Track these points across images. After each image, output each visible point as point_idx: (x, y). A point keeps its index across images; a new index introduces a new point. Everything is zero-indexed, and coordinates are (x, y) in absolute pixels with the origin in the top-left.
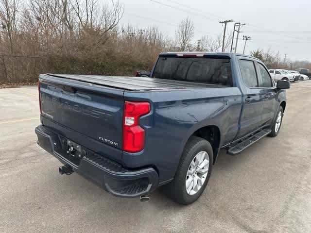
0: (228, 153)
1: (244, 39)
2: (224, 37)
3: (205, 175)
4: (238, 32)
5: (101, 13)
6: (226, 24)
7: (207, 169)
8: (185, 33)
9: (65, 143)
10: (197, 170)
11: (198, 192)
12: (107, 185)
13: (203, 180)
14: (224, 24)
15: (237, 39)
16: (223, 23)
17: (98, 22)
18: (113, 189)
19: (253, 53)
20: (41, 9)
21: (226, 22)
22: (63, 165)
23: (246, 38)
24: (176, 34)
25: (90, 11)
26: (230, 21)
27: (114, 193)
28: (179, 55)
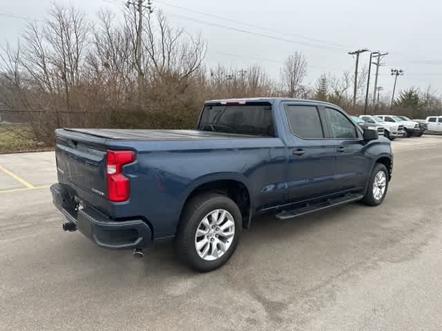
0: (274, 217)
1: (392, 74)
2: (356, 73)
3: (230, 240)
4: (378, 65)
5: (180, 53)
6: (358, 56)
7: (232, 232)
8: (294, 70)
10: (217, 232)
11: (220, 258)
12: (95, 236)
13: (227, 246)
14: (355, 56)
15: (377, 75)
16: (353, 53)
18: (100, 240)
19: (404, 93)
21: (358, 53)
22: (68, 222)
23: (397, 73)
24: (281, 73)
25: (168, 51)
26: (364, 51)
27: (100, 244)
28: (222, 103)
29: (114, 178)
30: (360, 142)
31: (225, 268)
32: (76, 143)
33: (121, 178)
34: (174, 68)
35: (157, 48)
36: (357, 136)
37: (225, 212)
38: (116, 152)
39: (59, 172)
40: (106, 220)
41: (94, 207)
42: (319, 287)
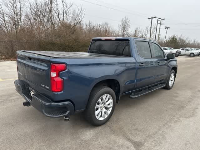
1: (165, 29)
2: (151, 27)
3: (111, 109)
4: (160, 24)
5: (72, 15)
6: (152, 20)
7: (112, 105)
9: (28, 89)
10: (104, 106)
11: (105, 119)
12: (43, 110)
13: (109, 112)
14: (151, 20)
15: (160, 28)
16: (150, 18)
17: (70, 21)
19: (171, 37)
20: (36, 14)
21: (152, 18)
22: (26, 101)
23: (167, 28)
24: (118, 26)
25: (66, 14)
26: (155, 17)
28: (102, 39)
29: (55, 79)
30: (166, 60)
31: (108, 123)
32: (30, 59)
33: (59, 79)
34: (68, 22)
35: (61, 12)
36: (164, 57)
37: (109, 95)
38: (56, 65)
39: (19, 74)
40: (50, 102)
41: (41, 94)
42: (156, 132)
